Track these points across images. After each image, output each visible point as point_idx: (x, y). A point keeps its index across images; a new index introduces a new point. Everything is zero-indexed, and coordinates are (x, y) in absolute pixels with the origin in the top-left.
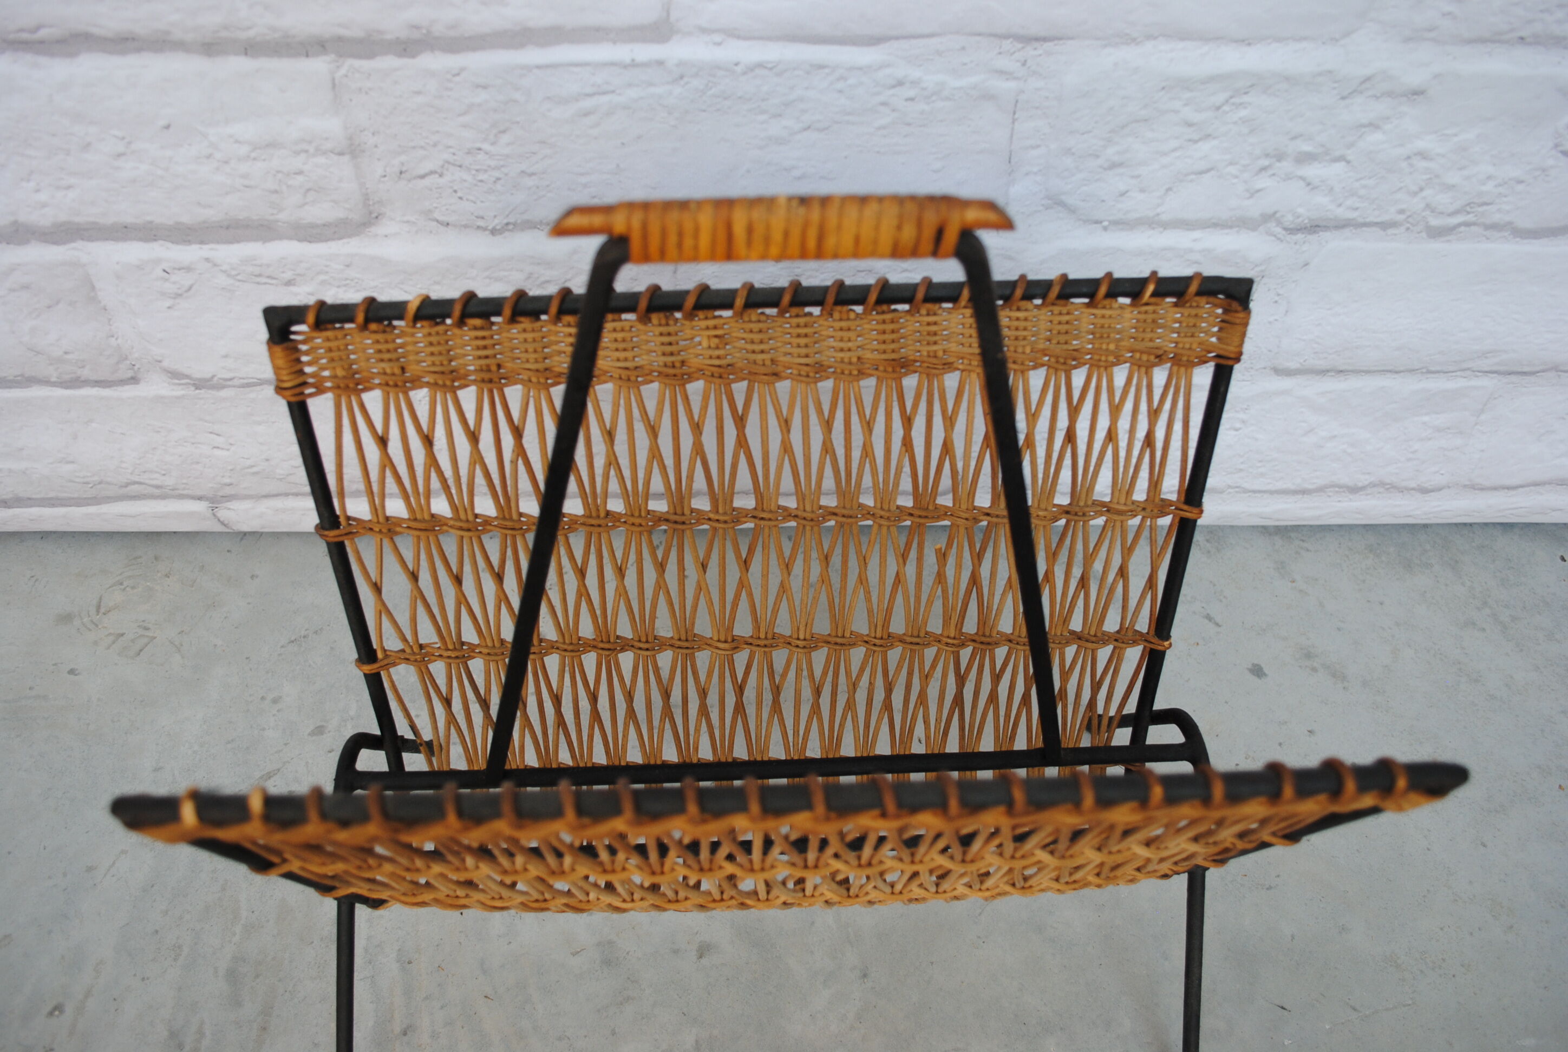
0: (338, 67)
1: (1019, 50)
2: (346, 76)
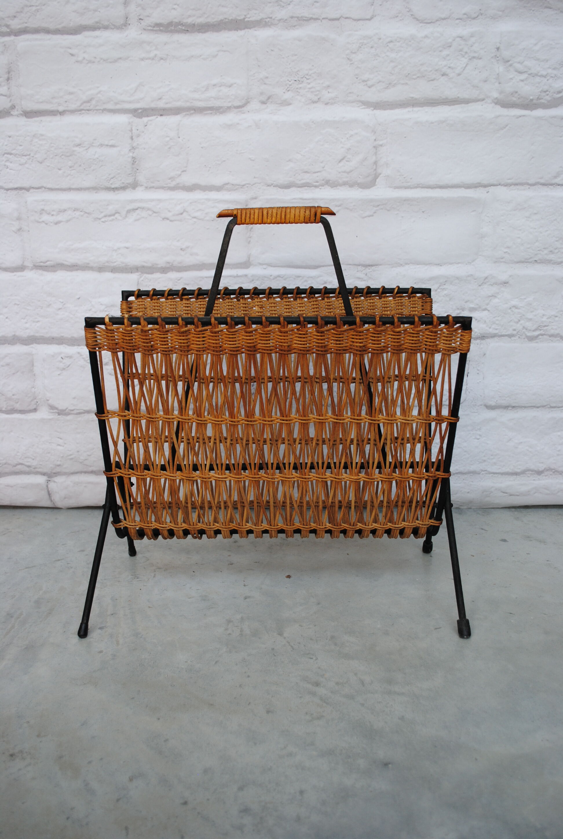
0: (141, 277)
1: (364, 270)
2: (143, 280)
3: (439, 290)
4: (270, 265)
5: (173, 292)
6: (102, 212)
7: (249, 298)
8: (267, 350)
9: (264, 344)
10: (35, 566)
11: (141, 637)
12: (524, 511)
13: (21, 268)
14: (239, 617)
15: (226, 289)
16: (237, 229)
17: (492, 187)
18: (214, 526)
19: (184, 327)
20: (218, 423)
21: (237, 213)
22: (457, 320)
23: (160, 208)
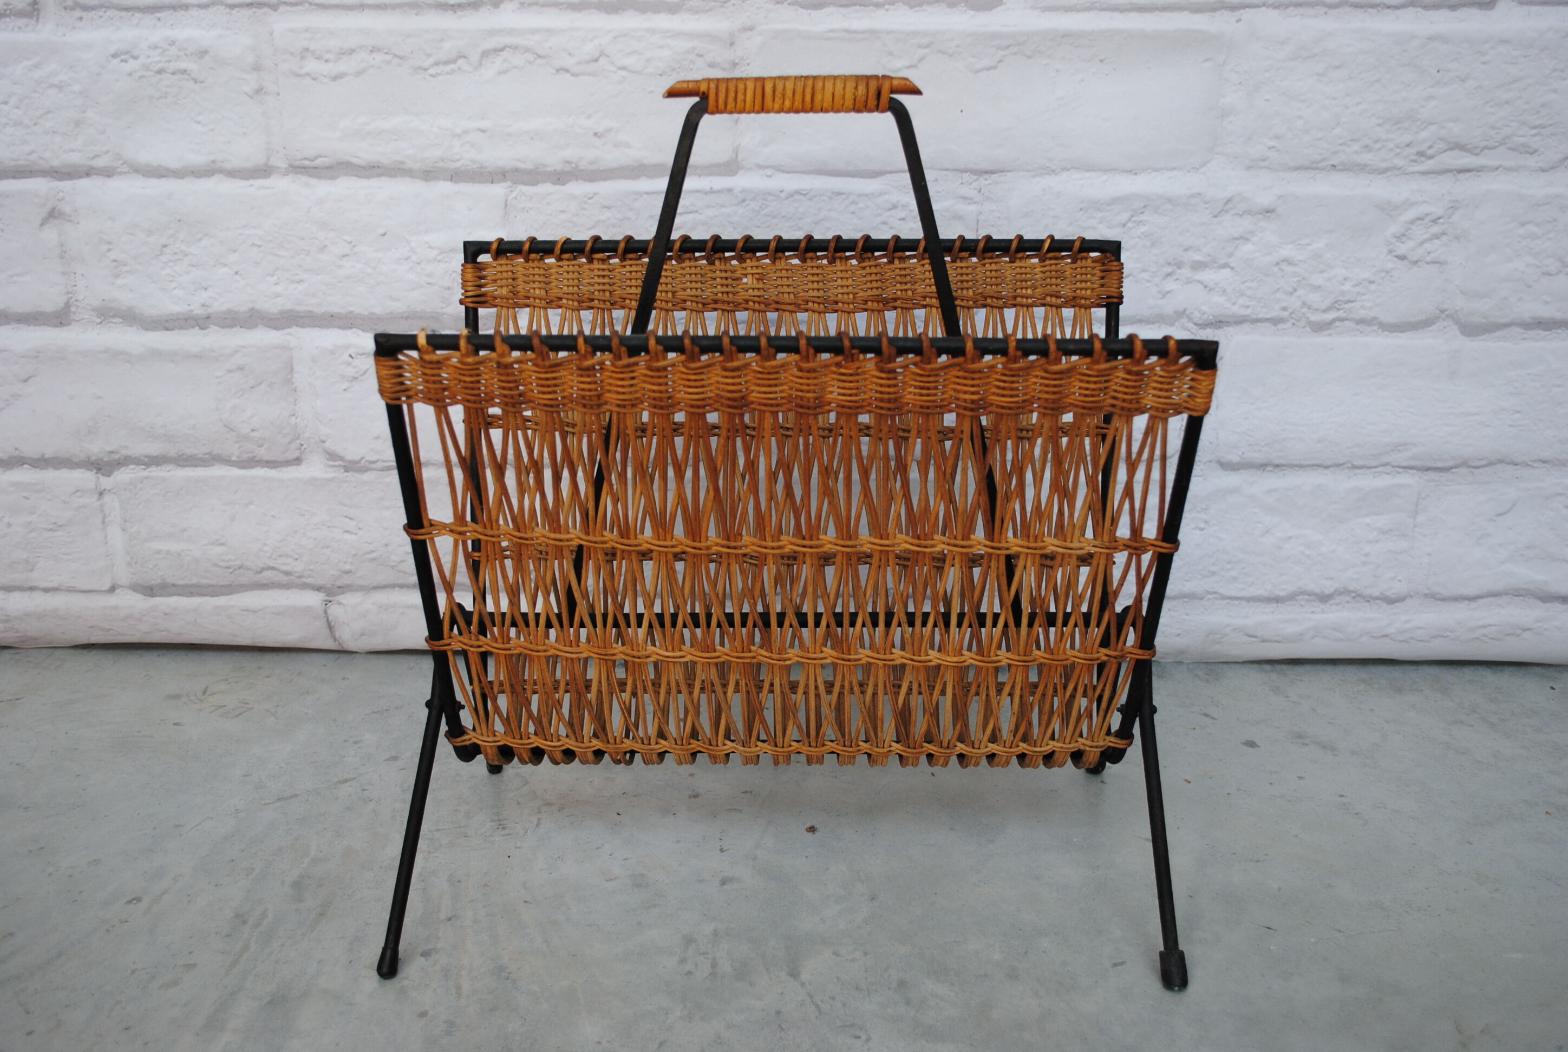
0: (511, 191)
1: (975, 181)
2: (516, 198)
3: (1130, 225)
4: (780, 169)
5: (573, 246)
6: (430, 56)
7: (732, 258)
8: (771, 405)
9: (765, 393)
10: (296, 795)
11: (507, 978)
12: (1292, 672)
13: (264, 171)
14: (708, 928)
15: (685, 239)
16: (707, 122)
17: (1247, 9)
18: (658, 746)
19: (589, 356)
20: (666, 549)
21: (709, 89)
22: (1186, 346)
23: (550, 48)
